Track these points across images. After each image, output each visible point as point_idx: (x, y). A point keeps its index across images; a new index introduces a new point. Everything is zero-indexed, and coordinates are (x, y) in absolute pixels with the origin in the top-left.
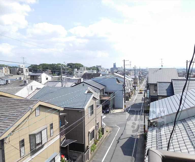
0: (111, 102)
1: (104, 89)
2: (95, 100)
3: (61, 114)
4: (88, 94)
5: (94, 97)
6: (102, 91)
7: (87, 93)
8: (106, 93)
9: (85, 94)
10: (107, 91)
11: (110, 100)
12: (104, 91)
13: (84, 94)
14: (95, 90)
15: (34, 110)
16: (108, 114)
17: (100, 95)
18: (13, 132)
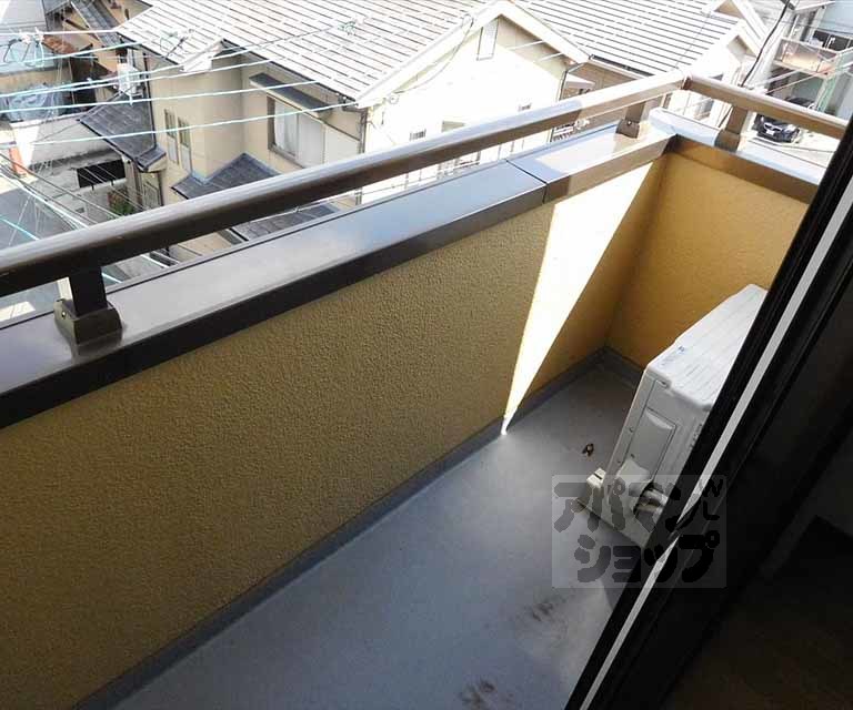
0: (823, 88)
1: (819, 15)
2: (737, 56)
3: (571, 78)
4: (718, 15)
5: (738, 40)
6: (804, 23)
7: (718, 11)
8: (820, 36)
9: (702, 14)
10: (828, 27)
11: (824, 77)
12: (816, 25)
13: (698, 11)
14: (765, 9)
15: (477, 33)
16: (781, 147)
17: (783, 42)
18: (399, 92)
